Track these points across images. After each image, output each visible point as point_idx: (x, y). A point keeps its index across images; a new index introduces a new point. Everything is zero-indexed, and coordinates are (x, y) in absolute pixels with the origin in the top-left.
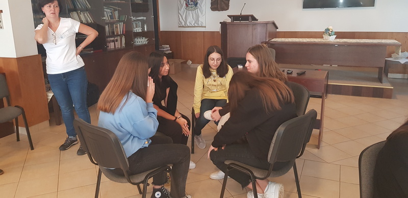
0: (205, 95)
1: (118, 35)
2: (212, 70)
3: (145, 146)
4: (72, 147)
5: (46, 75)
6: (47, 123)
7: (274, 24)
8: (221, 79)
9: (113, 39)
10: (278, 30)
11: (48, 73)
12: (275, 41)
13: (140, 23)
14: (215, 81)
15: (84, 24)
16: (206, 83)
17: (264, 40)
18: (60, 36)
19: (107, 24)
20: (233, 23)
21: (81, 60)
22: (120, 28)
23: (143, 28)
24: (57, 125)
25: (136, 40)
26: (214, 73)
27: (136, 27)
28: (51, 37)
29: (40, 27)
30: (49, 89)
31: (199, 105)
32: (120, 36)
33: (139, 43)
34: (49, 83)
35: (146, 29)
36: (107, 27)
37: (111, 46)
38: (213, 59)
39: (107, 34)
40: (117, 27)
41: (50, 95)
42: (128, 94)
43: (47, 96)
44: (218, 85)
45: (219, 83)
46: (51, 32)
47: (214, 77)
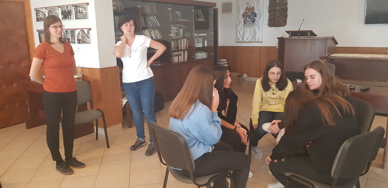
0: (263, 107)
1: (181, 50)
2: (271, 84)
3: (209, 151)
4: (141, 148)
5: (122, 84)
6: (120, 125)
7: (333, 39)
8: (280, 92)
9: (177, 53)
10: (337, 46)
11: (124, 81)
12: (335, 57)
13: (201, 39)
14: (274, 94)
15: (155, 40)
16: (264, 96)
17: (324, 56)
18: (134, 51)
19: (173, 40)
20: (291, 38)
21: (151, 71)
22: (184, 44)
23: (204, 43)
24: (128, 127)
25: (197, 54)
26: (273, 86)
27: (198, 43)
28: (127, 51)
29: (119, 43)
30: (123, 96)
31: (257, 116)
32: (184, 51)
33: (199, 57)
34: (124, 91)
35: (206, 45)
36: (173, 43)
37: (176, 59)
38: (273, 73)
39: (173, 49)
40: (181, 43)
41: (125, 101)
42: (196, 103)
43: (122, 102)
44: (277, 98)
45: (278, 96)
46: (127, 47)
47: (273, 90)
